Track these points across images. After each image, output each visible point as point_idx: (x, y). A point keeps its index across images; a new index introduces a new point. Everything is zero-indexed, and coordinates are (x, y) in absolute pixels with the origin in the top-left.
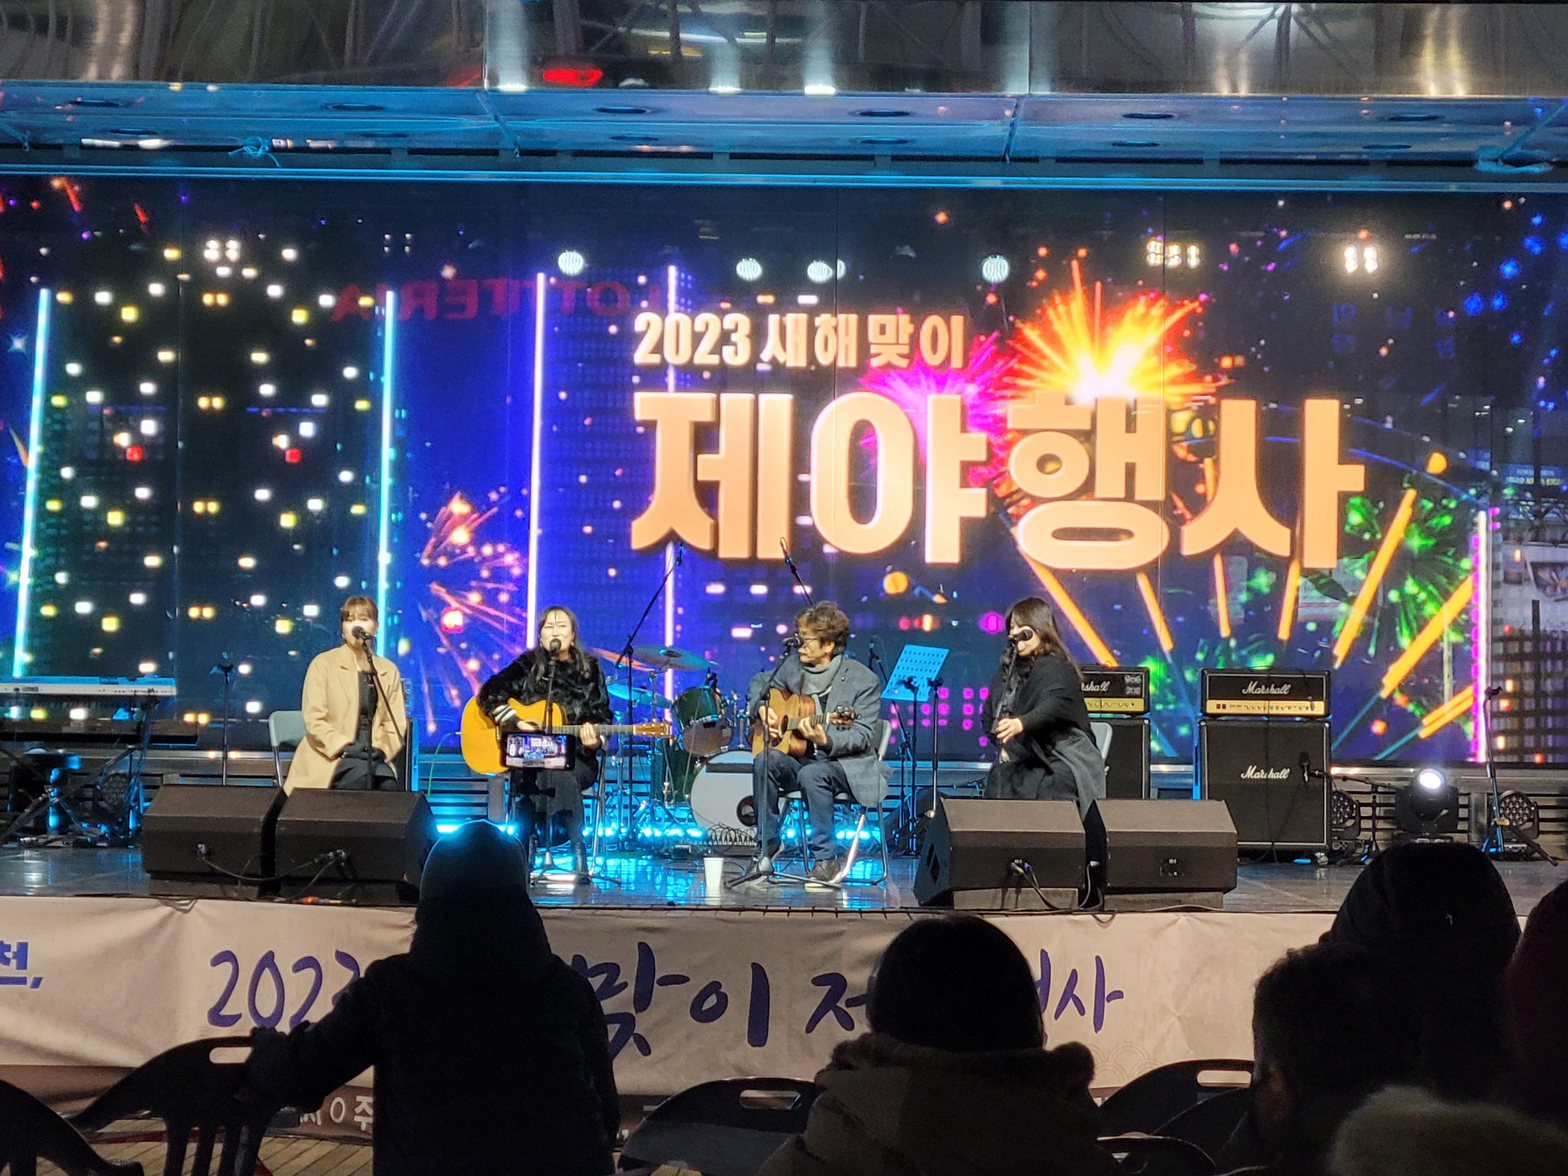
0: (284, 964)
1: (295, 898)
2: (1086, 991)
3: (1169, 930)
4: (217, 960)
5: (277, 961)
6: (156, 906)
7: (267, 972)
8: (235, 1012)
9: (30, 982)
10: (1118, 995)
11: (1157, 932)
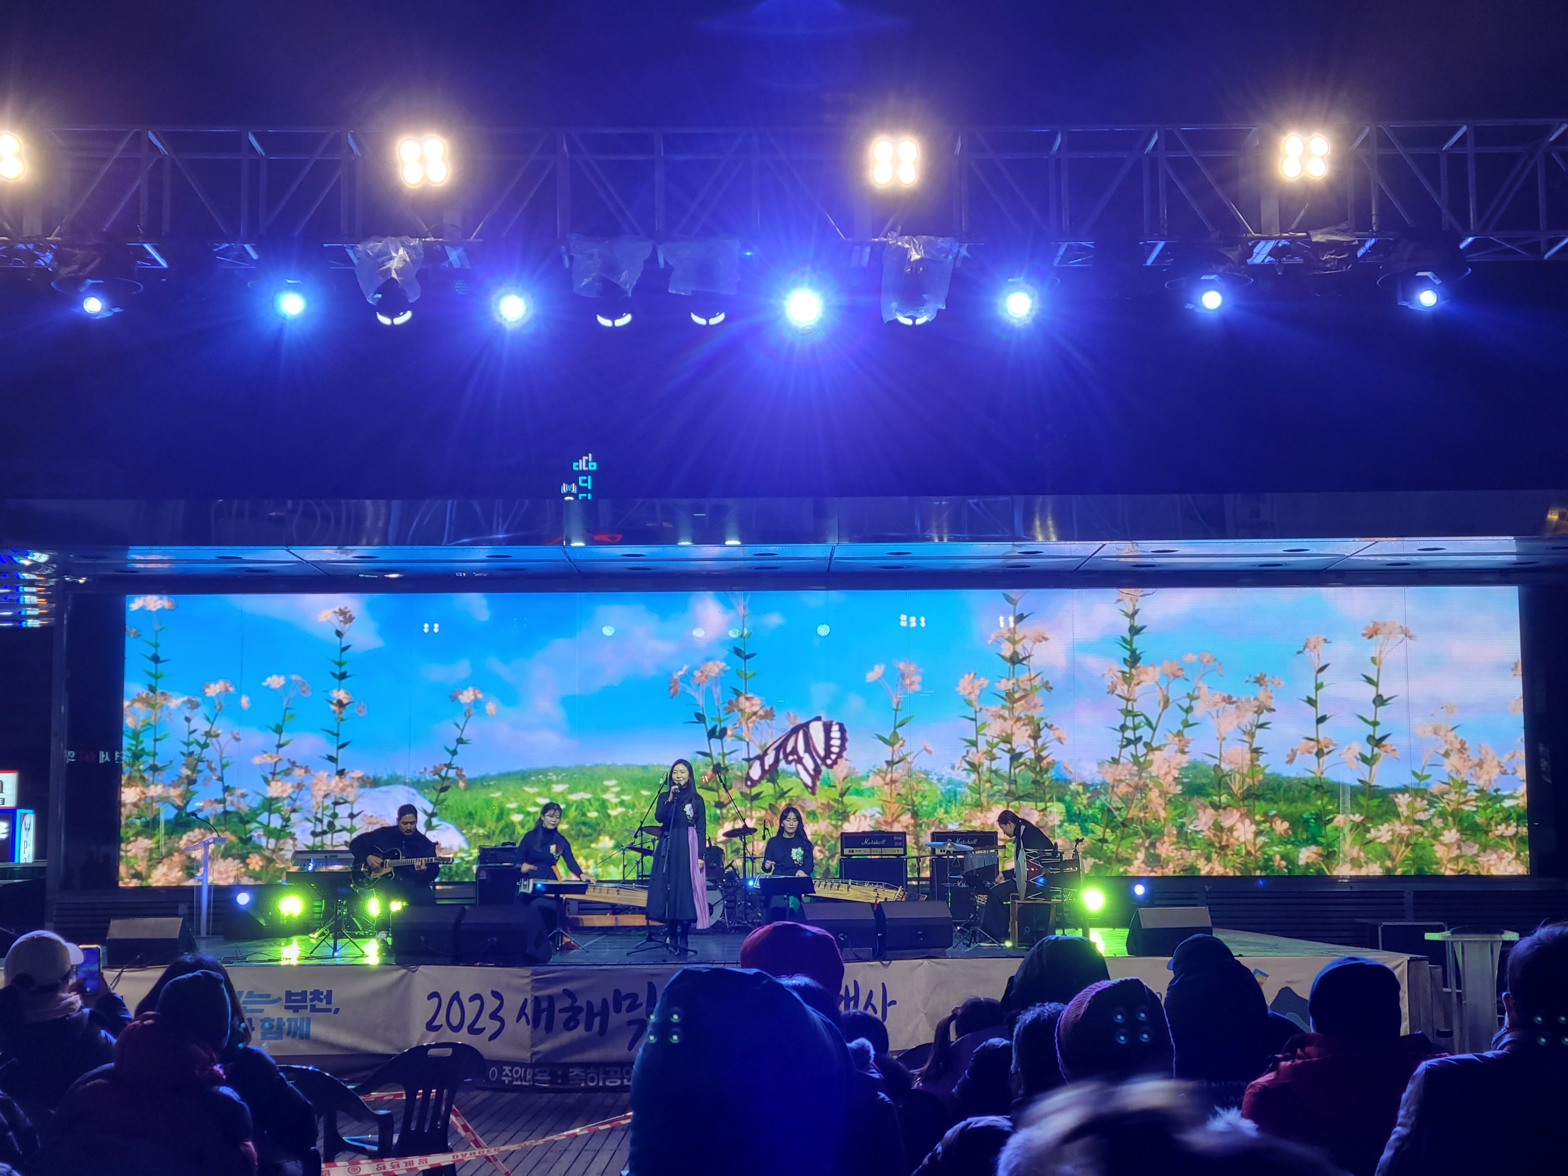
0: (464, 998)
1: (470, 964)
2: (877, 1001)
3: (919, 968)
4: (431, 997)
5: (461, 996)
6: (399, 969)
7: (455, 1002)
8: (439, 1024)
9: (333, 1010)
10: (894, 1002)
11: (913, 969)
